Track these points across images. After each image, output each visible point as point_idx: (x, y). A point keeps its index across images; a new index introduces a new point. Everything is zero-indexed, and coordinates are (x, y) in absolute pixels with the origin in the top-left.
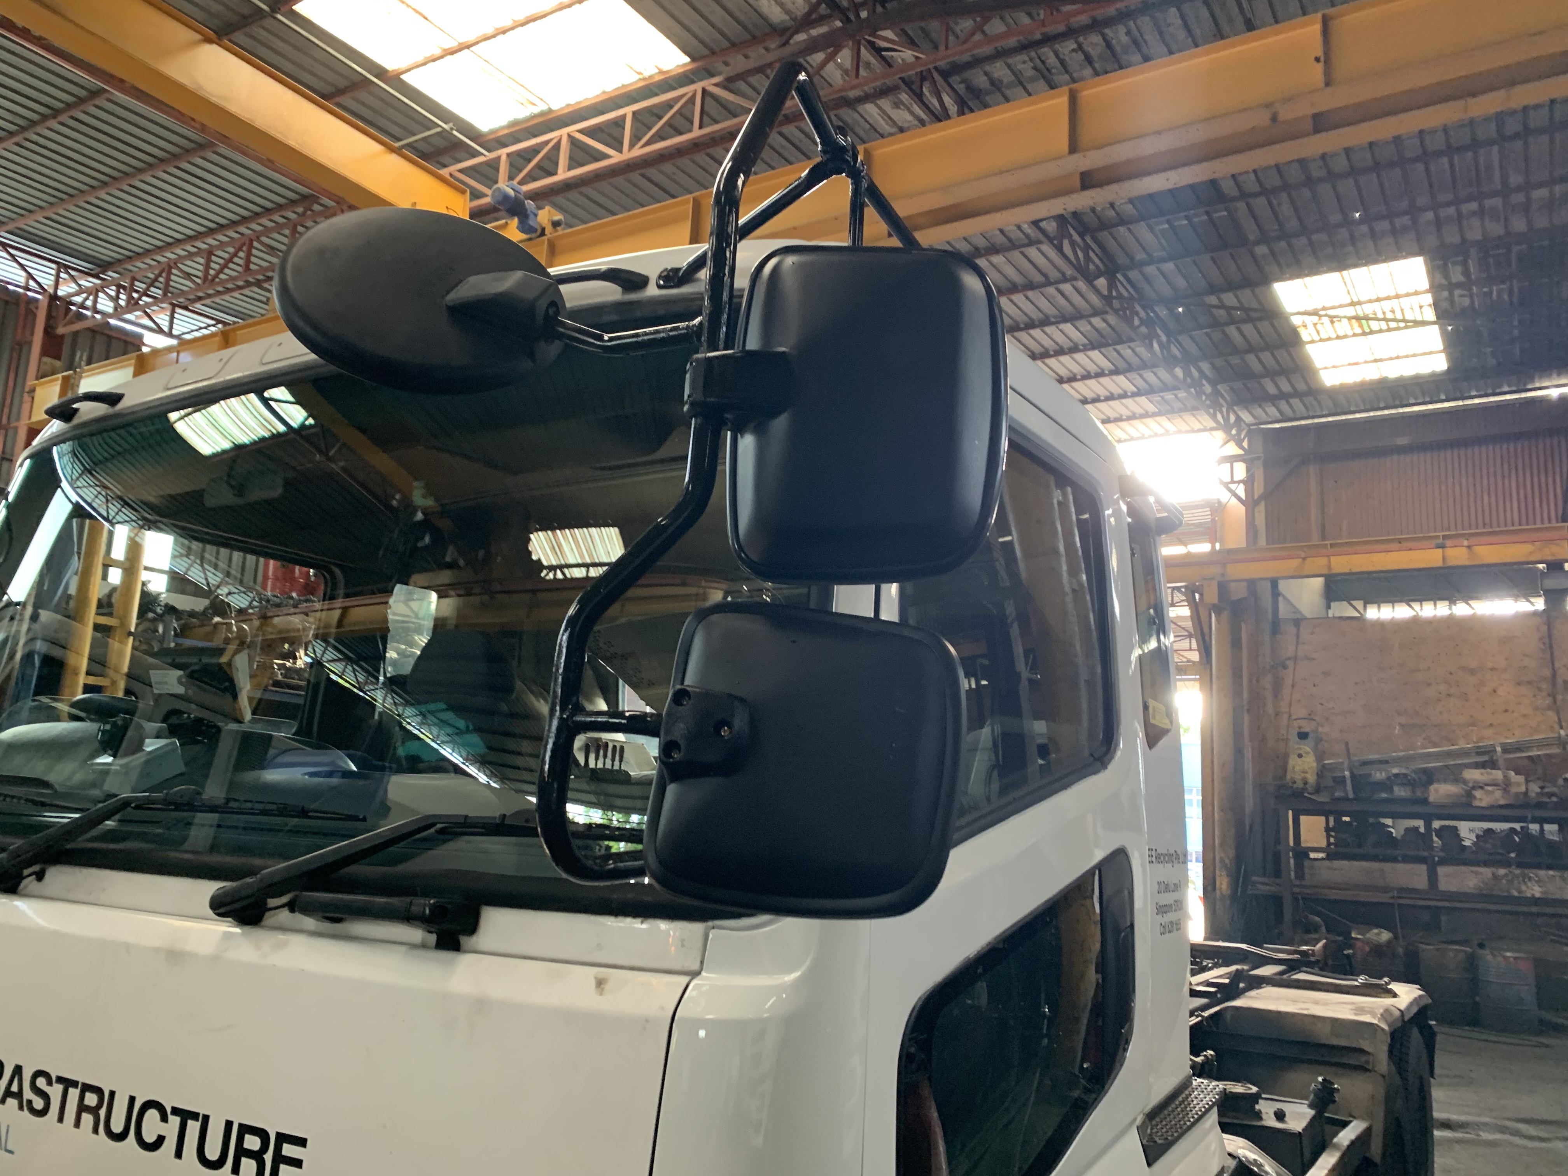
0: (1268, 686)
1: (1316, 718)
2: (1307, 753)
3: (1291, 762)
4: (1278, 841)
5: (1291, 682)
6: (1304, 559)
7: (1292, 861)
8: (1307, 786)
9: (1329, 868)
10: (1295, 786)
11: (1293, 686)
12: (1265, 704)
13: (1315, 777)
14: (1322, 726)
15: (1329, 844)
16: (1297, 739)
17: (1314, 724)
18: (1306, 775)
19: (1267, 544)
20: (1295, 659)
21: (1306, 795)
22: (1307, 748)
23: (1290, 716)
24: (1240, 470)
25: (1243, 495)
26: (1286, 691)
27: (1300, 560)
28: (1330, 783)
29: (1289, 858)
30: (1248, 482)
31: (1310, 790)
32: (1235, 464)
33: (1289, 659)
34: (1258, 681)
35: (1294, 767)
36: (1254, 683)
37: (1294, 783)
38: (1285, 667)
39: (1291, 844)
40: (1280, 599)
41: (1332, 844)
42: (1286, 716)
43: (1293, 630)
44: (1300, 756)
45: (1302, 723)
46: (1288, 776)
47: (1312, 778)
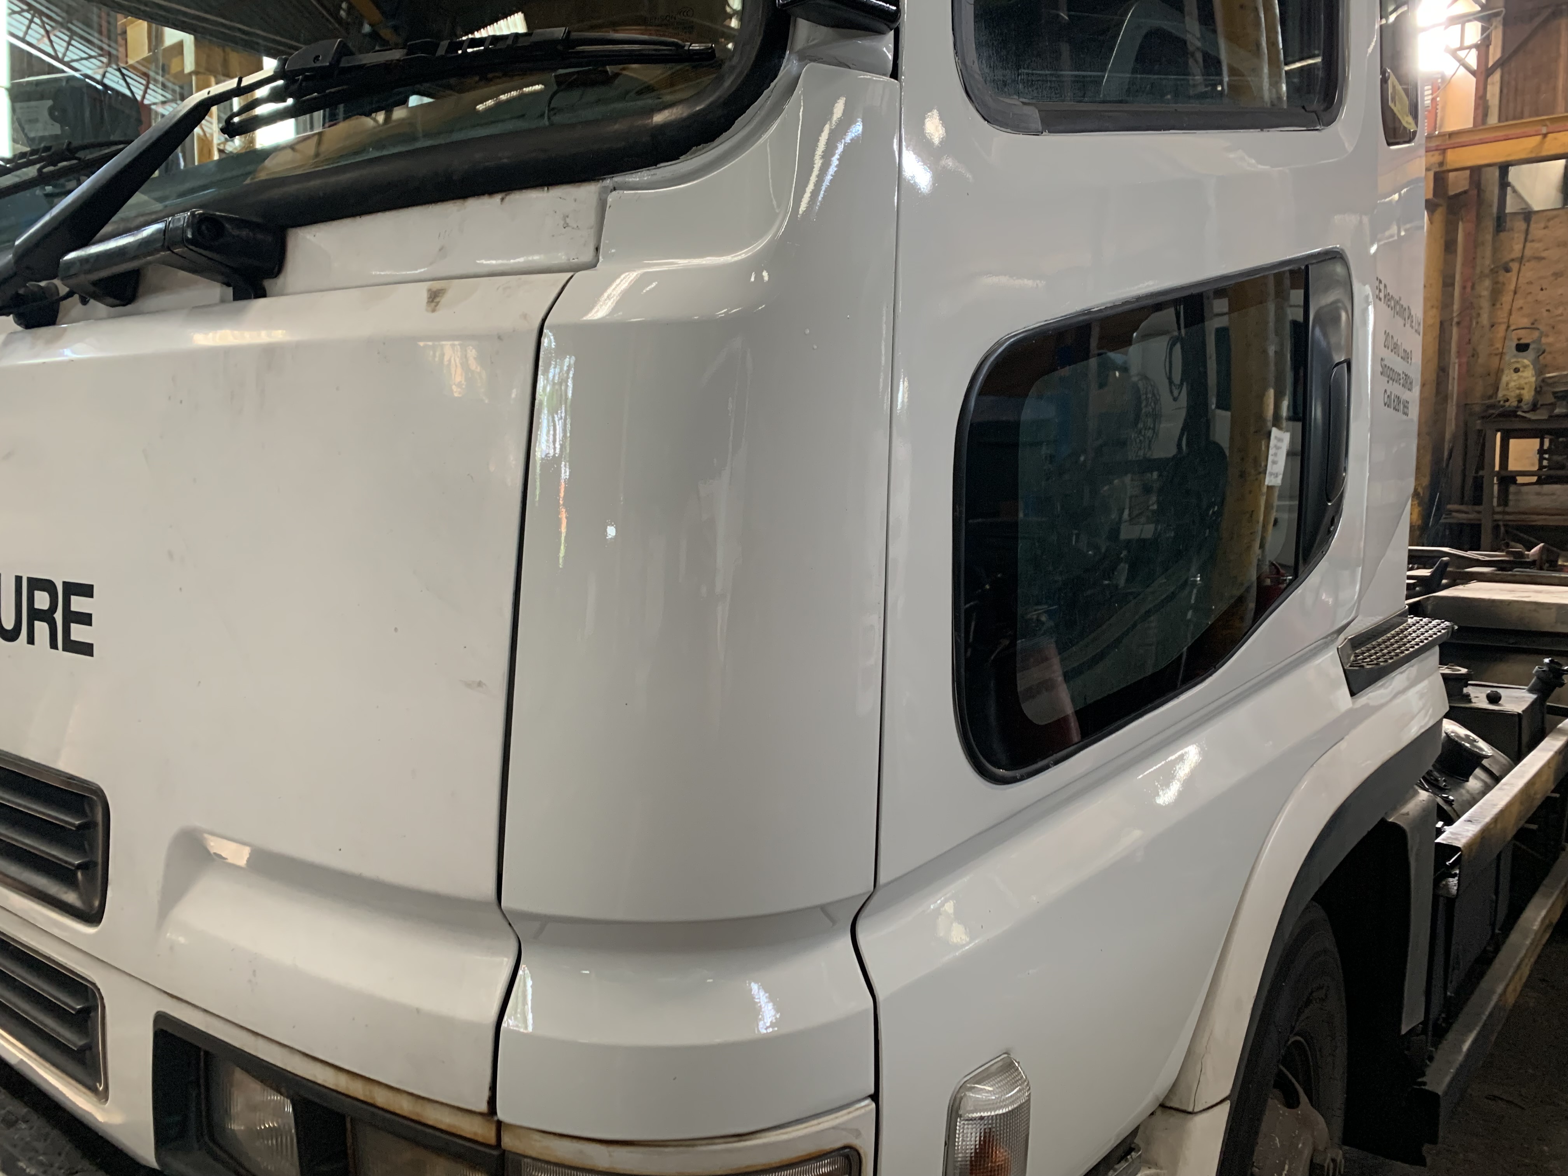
0: (1485, 293)
1: (1540, 327)
2: (1525, 367)
3: (1505, 379)
4: (1481, 466)
5: (1512, 287)
6: (1545, 136)
7: (1496, 487)
8: (1522, 404)
9: (1538, 494)
10: (1507, 404)
11: (1515, 293)
12: (1479, 315)
13: (1533, 393)
14: (1547, 336)
15: (1541, 467)
16: (1515, 352)
17: (1536, 334)
18: (1522, 391)
19: (1500, 120)
20: (1521, 260)
21: (1519, 413)
22: (1526, 360)
23: (1508, 327)
24: (1474, 32)
25: (1474, 65)
26: (1506, 298)
27: (1539, 138)
28: (1550, 399)
29: (1493, 484)
30: (1483, 47)
31: (1525, 408)
32: (1468, 25)
33: (1513, 260)
34: (1473, 288)
35: (1507, 384)
36: (1468, 290)
37: (1507, 400)
38: (1508, 270)
39: (1497, 468)
40: (1509, 189)
41: (1545, 467)
42: (1504, 327)
43: (1521, 225)
44: (1517, 370)
45: (1521, 333)
46: (1500, 394)
47: (1528, 395)
